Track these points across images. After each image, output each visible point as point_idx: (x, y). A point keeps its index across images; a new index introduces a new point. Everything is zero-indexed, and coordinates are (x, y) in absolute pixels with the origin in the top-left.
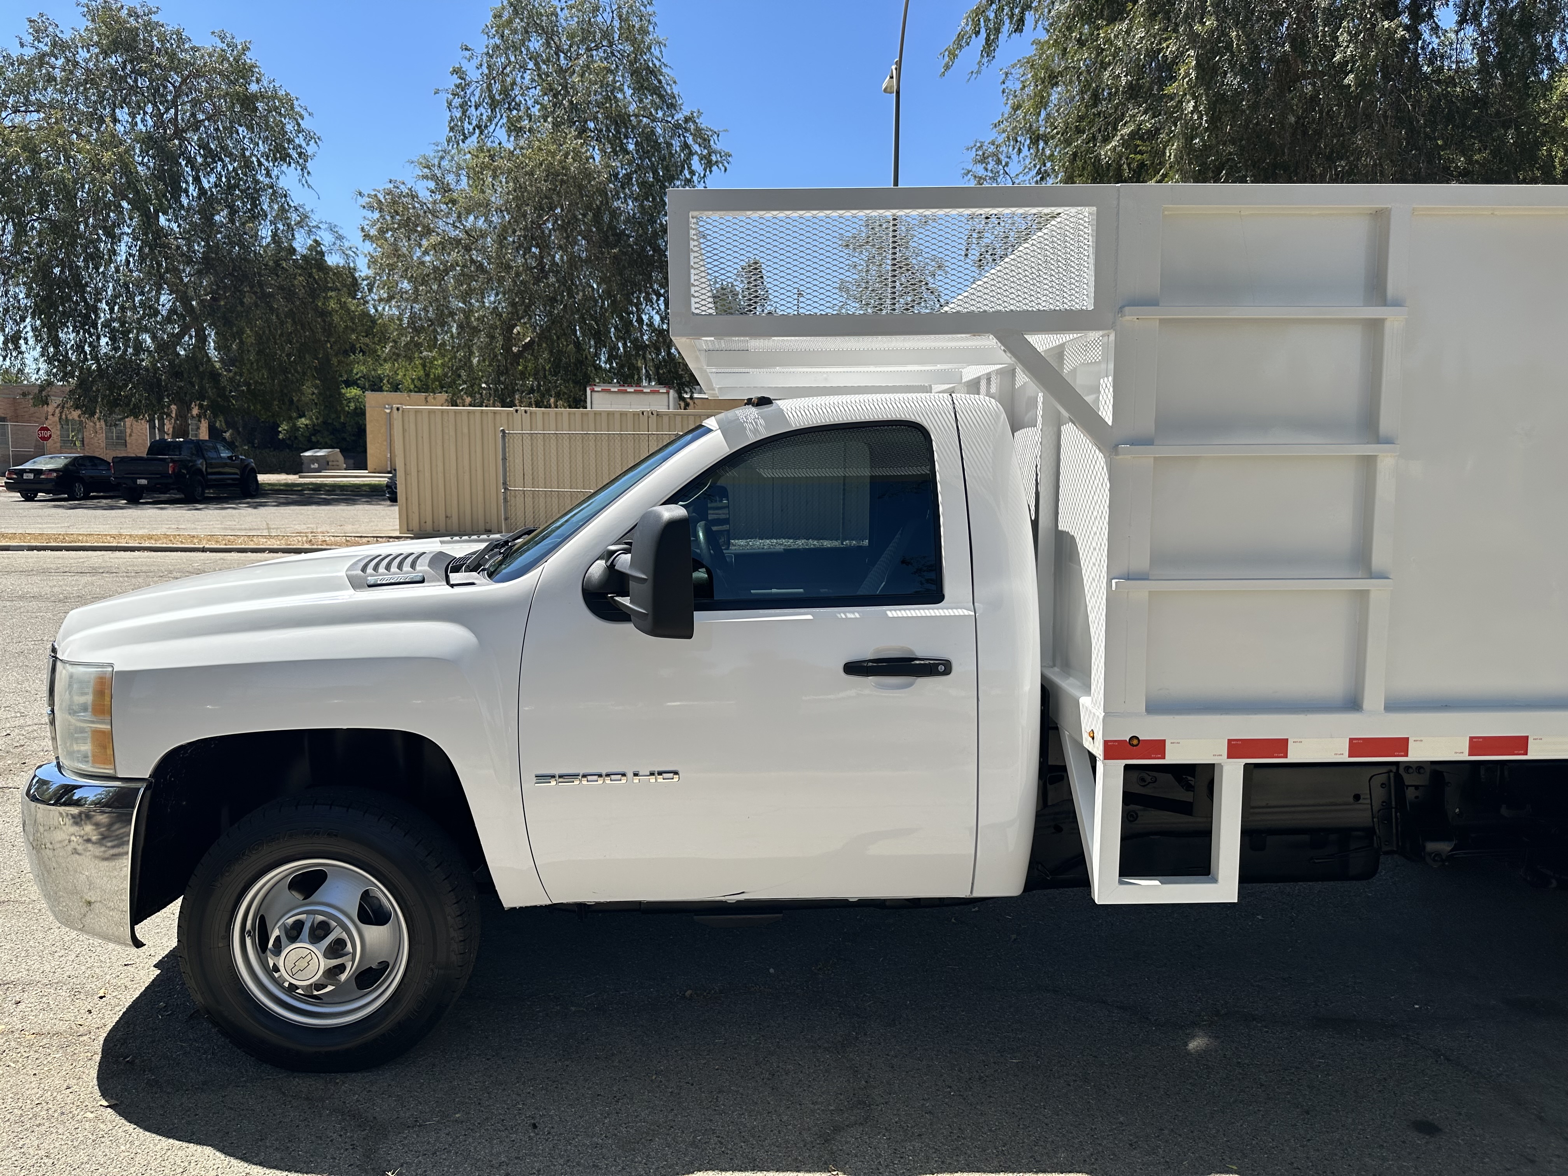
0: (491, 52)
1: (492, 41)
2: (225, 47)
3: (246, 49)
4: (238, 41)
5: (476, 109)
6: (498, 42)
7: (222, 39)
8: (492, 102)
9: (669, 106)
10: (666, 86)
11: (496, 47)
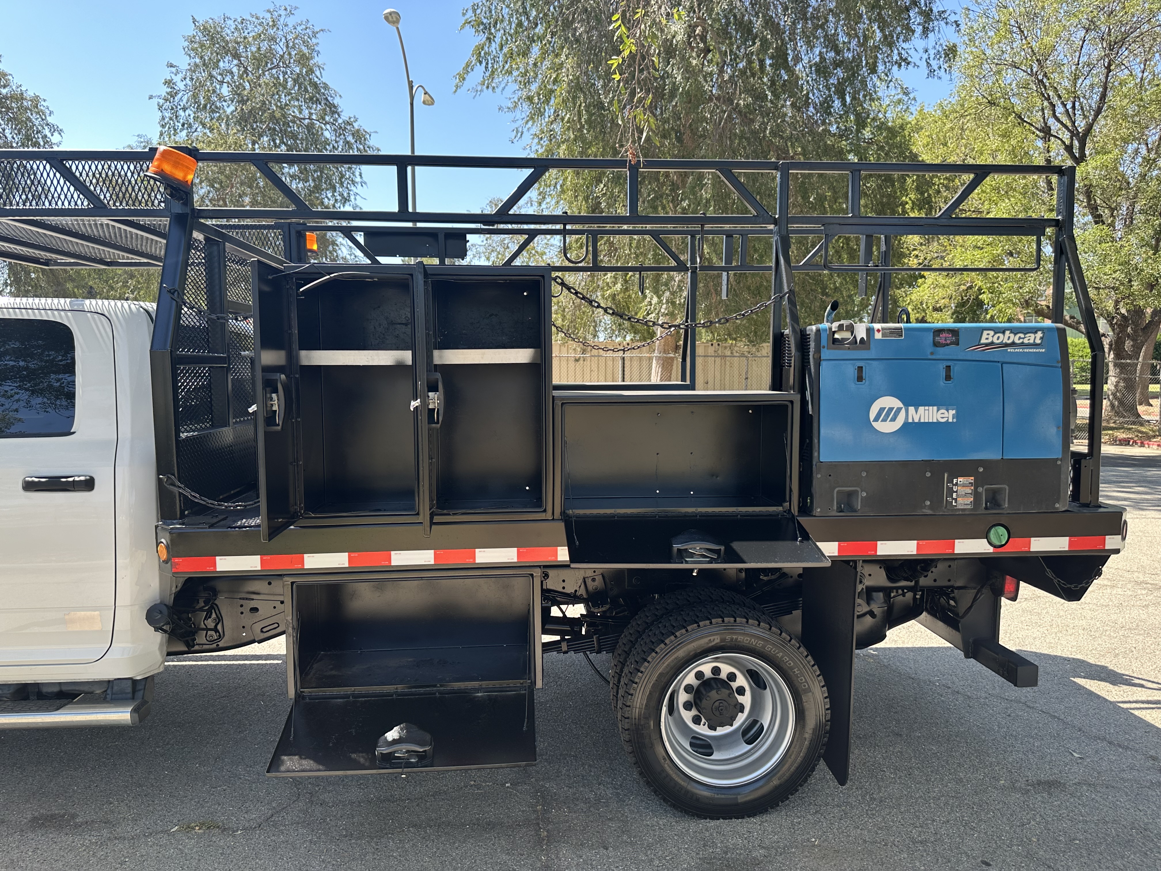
0: (193, 68)
1: (193, 60)
5: (184, 111)
6: (198, 61)
8: (199, 106)
9: (333, 113)
10: (329, 98)
11: (196, 65)
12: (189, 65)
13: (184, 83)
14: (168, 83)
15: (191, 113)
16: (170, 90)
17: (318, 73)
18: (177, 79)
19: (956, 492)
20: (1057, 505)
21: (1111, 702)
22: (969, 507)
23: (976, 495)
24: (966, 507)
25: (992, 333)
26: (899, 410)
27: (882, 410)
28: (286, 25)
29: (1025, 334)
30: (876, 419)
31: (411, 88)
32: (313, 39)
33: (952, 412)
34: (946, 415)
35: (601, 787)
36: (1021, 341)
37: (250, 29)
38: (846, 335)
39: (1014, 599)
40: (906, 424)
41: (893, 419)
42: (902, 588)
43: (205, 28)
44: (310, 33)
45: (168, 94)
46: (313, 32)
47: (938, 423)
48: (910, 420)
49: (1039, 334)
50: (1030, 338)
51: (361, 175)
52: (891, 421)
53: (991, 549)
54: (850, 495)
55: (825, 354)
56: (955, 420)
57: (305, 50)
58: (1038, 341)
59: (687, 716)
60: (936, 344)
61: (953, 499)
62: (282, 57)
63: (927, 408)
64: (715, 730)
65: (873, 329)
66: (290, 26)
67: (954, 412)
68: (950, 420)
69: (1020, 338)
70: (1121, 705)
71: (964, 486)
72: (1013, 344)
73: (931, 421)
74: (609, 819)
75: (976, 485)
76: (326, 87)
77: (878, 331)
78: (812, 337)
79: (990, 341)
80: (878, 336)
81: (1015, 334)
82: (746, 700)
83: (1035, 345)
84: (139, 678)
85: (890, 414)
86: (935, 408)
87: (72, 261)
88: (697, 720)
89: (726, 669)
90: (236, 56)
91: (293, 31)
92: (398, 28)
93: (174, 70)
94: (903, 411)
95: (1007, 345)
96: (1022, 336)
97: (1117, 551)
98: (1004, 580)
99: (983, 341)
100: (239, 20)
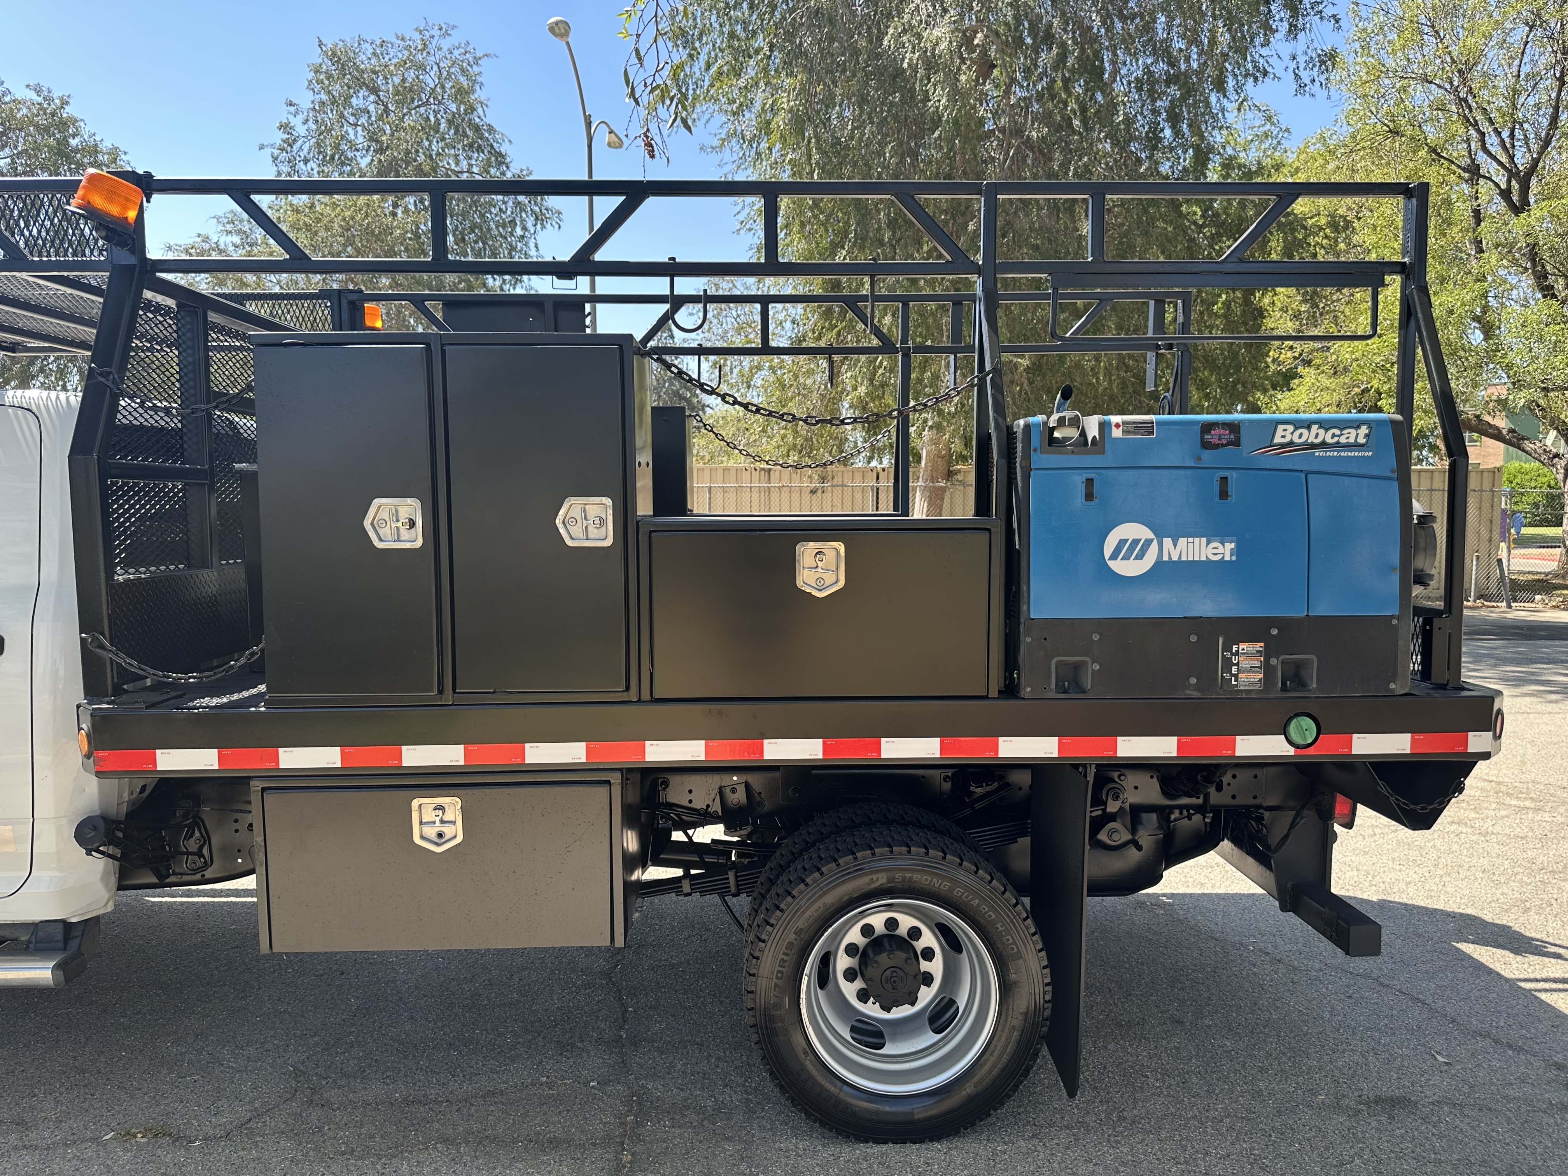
0: (317, 107)
1: (317, 97)
2: (40, 99)
3: (64, 103)
4: (56, 94)
5: (306, 164)
6: (324, 97)
7: (38, 92)
8: (325, 157)
9: (499, 164)
10: (495, 144)
11: (323, 103)
12: (313, 102)
13: (306, 127)
14: (285, 127)
15: (314, 166)
16: (287, 136)
17: (480, 111)
18: (297, 122)
19: (1237, 664)
20: (1392, 686)
21: (1507, 980)
22: (1257, 687)
23: (1267, 669)
24: (1251, 687)
25: (1290, 428)
26: (1148, 542)
27: (1122, 542)
28: (440, 49)
29: (1342, 429)
30: (1114, 557)
31: (589, 124)
32: (474, 67)
33: (1229, 546)
34: (1221, 550)
35: (726, 1090)
36: (1336, 439)
37: (392, 54)
38: (1072, 433)
39: (1349, 825)
40: (1159, 564)
41: (1140, 557)
42: (1187, 807)
43: (334, 54)
44: (471, 59)
45: (284, 141)
46: (475, 58)
47: (1208, 562)
48: (1166, 558)
49: (1364, 430)
50: (1350, 436)
51: (536, 247)
52: (1136, 558)
53: (1291, 751)
54: (1077, 668)
55: (1040, 459)
56: (1234, 558)
57: (463, 80)
58: (1362, 440)
59: (850, 990)
60: (1206, 445)
61: (1232, 675)
62: (433, 90)
63: (1191, 540)
64: (889, 1011)
65: (1110, 423)
66: (445, 49)
67: (1233, 545)
68: (1227, 558)
69: (1333, 436)
70: (1522, 984)
71: (1248, 655)
72: (1323, 445)
73: (1197, 559)
74: (727, 1138)
75: (1268, 654)
76: (491, 129)
77: (1117, 426)
78: (1020, 436)
79: (1287, 440)
80: (1117, 433)
81: (1327, 430)
82: (935, 967)
83: (1356, 446)
84: (74, 920)
85: (1136, 549)
86: (1204, 540)
87: (47, 345)
88: (863, 996)
89: (906, 922)
90: (375, 90)
91: (448, 56)
92: (568, 43)
93: (292, 109)
94: (1155, 544)
95: (1313, 446)
96: (1337, 432)
97: (1486, 756)
98: (1334, 798)
99: (1278, 440)
100: (378, 42)
